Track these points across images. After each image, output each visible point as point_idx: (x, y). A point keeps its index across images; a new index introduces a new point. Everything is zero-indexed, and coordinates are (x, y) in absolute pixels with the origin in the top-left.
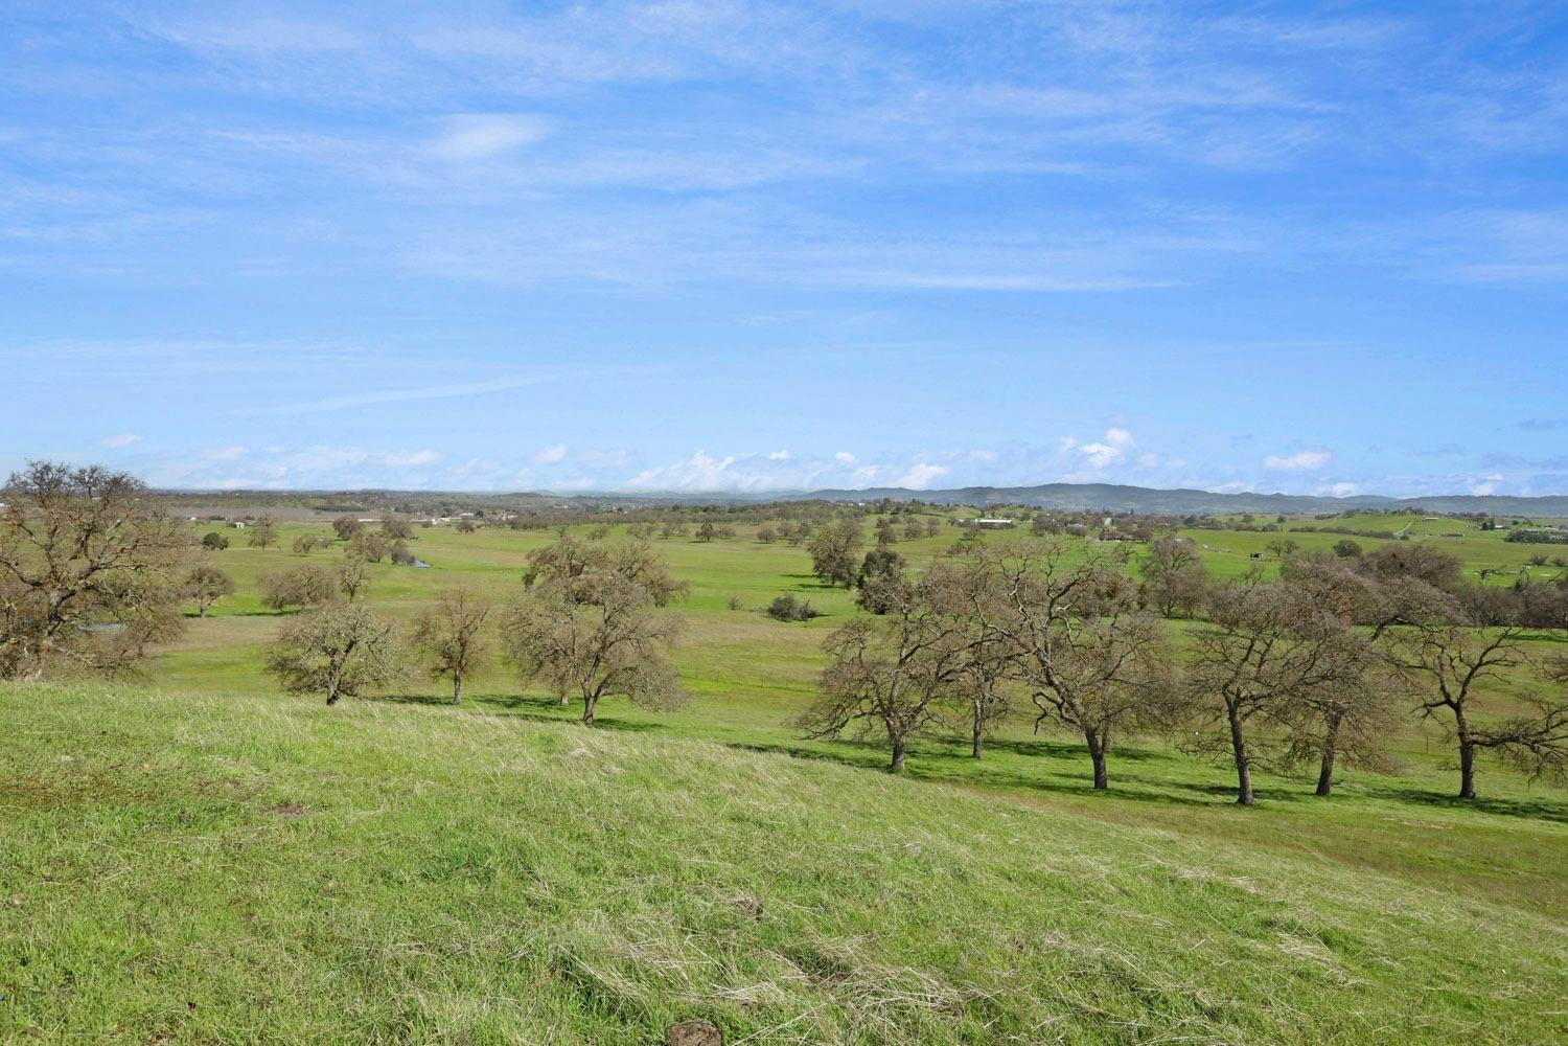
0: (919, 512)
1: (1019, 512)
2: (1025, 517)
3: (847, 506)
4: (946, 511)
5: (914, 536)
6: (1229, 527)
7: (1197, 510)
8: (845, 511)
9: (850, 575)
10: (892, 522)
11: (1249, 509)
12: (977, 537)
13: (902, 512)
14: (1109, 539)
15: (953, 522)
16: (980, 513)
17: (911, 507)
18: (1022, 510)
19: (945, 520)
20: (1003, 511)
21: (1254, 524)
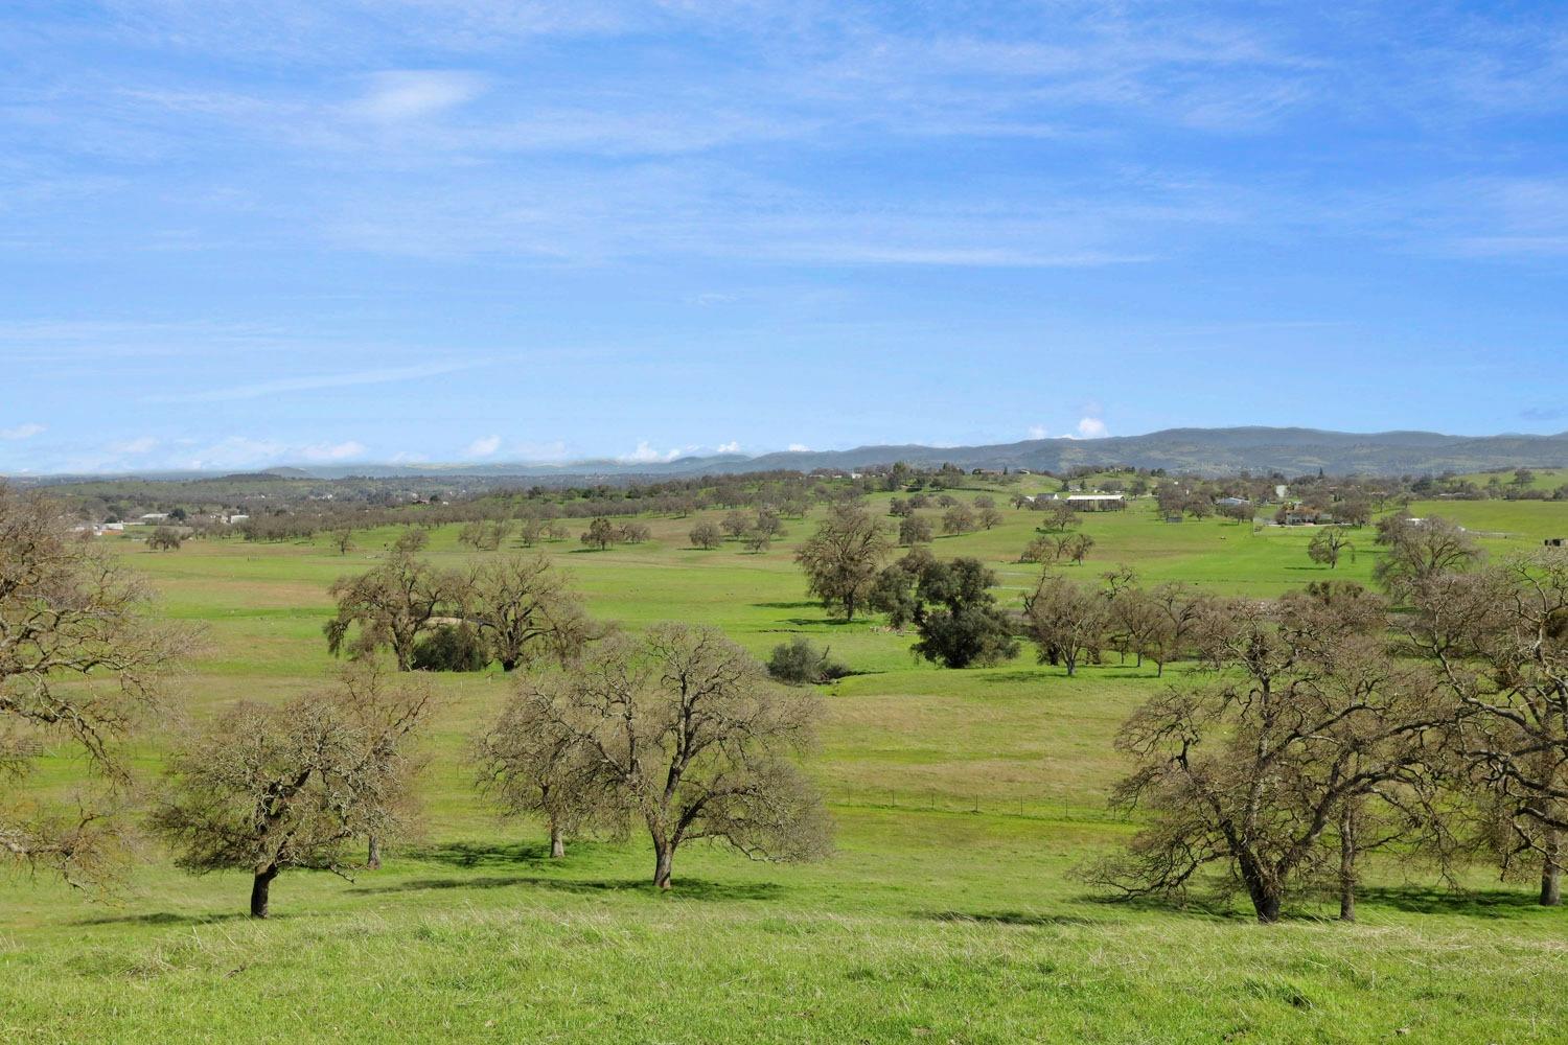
0: (956, 486)
1: (1127, 481)
2: (1139, 489)
3: (831, 480)
4: (1002, 483)
5: (959, 527)
6: (1493, 495)
7: (1431, 467)
8: (829, 488)
9: (902, 602)
10: (914, 504)
11: (1520, 462)
12: (1067, 526)
13: (927, 487)
14: (1293, 523)
15: (1020, 502)
16: (1060, 484)
17: (941, 479)
18: (1131, 477)
19: (1006, 499)
20: (1099, 479)
21: (1536, 486)
